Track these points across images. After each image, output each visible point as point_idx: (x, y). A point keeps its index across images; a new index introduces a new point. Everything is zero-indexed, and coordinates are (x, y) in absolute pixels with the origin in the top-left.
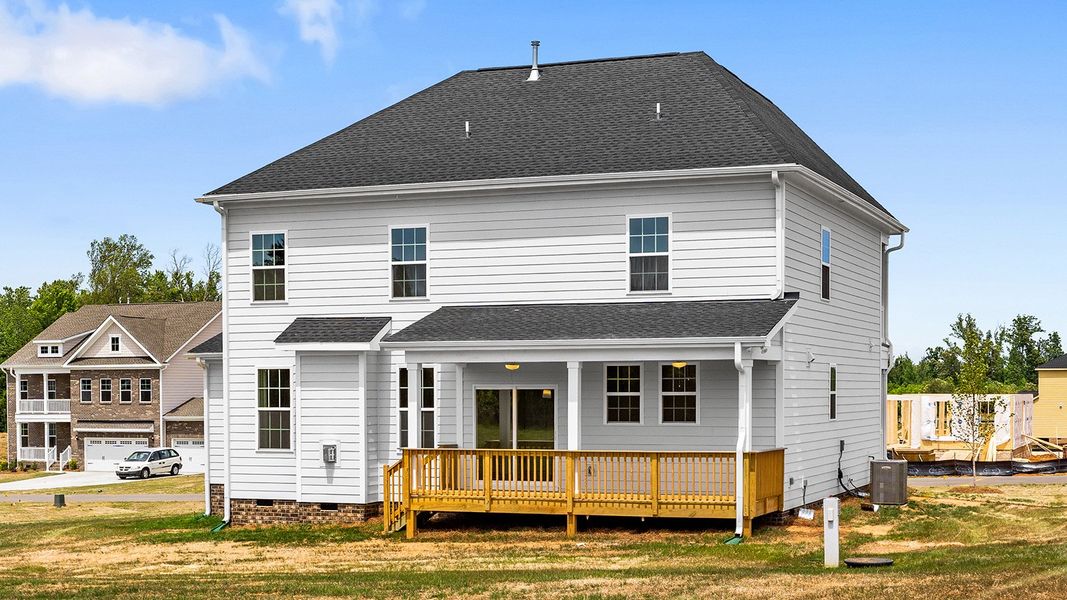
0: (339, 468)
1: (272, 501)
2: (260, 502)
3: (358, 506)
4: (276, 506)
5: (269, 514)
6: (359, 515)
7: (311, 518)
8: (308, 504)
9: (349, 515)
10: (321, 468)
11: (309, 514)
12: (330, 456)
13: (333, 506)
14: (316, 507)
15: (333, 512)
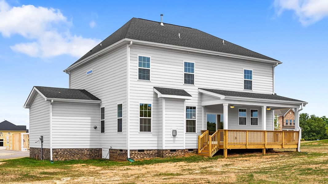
0: (177, 137)
1: (144, 150)
2: (139, 151)
3: (183, 150)
4: (145, 152)
5: (143, 155)
6: (183, 153)
7: (167, 155)
8: (166, 150)
9: (180, 153)
10: (171, 138)
11: (167, 154)
12: (175, 133)
13: (175, 150)
14: (169, 151)
15: (174, 153)
